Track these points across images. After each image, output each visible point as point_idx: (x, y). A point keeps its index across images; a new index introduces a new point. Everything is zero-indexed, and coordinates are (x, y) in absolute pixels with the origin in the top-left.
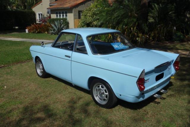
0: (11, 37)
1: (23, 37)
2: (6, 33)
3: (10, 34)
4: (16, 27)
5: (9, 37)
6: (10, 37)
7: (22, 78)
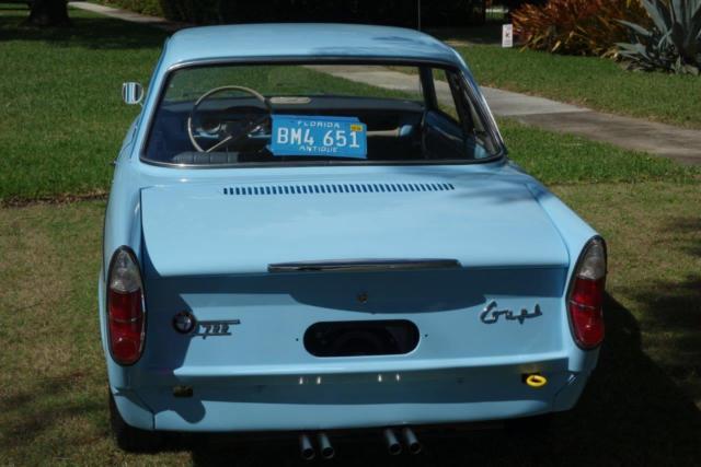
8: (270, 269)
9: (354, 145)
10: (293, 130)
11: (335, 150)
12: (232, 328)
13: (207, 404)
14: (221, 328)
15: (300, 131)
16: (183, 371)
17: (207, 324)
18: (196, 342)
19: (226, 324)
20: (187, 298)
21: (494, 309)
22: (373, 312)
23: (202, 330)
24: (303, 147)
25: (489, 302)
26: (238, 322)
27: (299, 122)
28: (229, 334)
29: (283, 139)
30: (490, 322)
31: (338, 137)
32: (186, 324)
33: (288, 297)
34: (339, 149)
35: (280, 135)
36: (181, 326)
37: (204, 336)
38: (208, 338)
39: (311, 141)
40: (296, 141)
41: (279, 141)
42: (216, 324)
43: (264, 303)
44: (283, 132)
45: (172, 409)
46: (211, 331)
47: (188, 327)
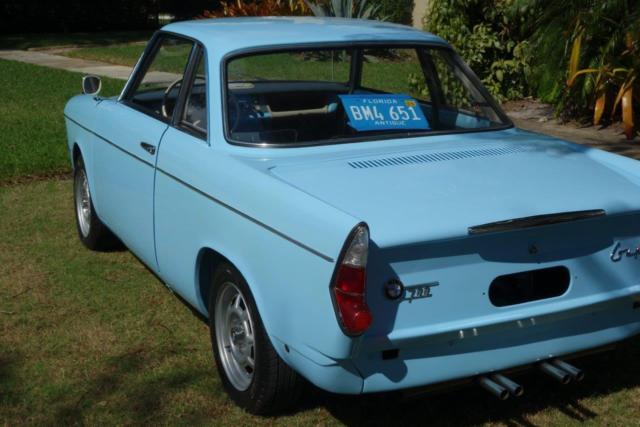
0: (115, 64)
1: (165, 66)
2: (105, 44)
3: (123, 47)
4: (160, 17)
5: (109, 62)
6: (112, 60)
7: (10, 238)
8: (470, 233)
9: (416, 118)
10: (362, 107)
11: (402, 123)
12: (433, 290)
13: (408, 363)
14: (423, 290)
15: (368, 108)
16: (394, 335)
17: (412, 289)
18: (403, 306)
19: (427, 286)
20: (395, 266)
21: (619, 250)
22: (539, 263)
23: (408, 294)
24: (376, 123)
25: (616, 243)
26: (436, 284)
27: (365, 101)
28: (431, 295)
29: (358, 116)
30: (617, 260)
31: (401, 112)
32: (396, 291)
33: (477, 256)
34: (406, 122)
35: (354, 113)
36: (392, 293)
37: (410, 300)
38: (414, 301)
39: (382, 117)
40: (370, 118)
41: (356, 118)
42: (419, 287)
43: (458, 264)
44: (355, 110)
45: (380, 372)
46: (416, 295)
47: (399, 293)
